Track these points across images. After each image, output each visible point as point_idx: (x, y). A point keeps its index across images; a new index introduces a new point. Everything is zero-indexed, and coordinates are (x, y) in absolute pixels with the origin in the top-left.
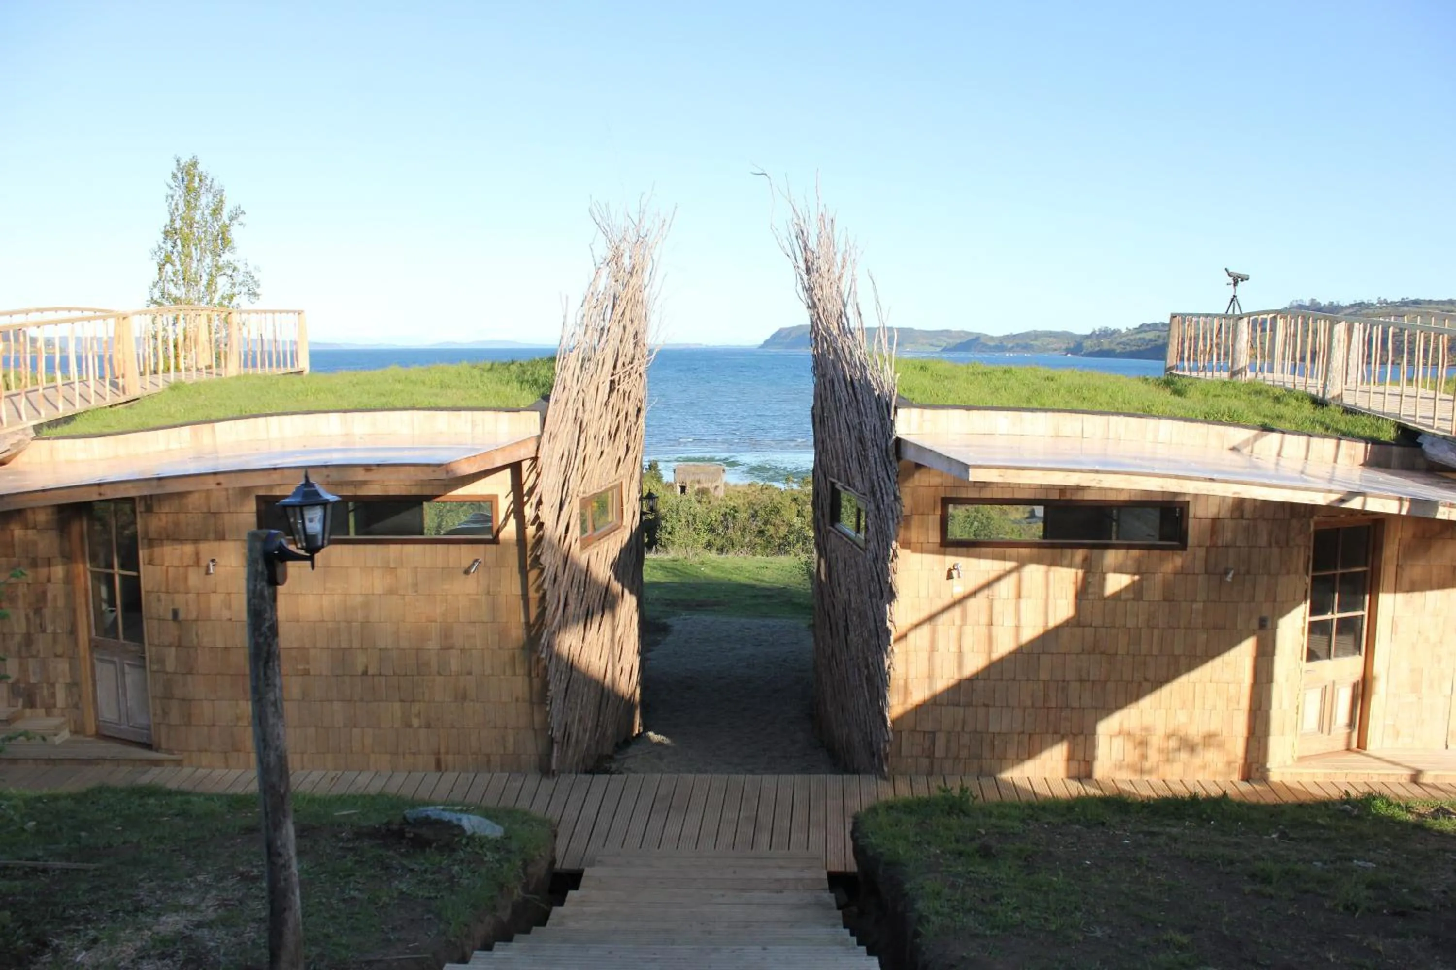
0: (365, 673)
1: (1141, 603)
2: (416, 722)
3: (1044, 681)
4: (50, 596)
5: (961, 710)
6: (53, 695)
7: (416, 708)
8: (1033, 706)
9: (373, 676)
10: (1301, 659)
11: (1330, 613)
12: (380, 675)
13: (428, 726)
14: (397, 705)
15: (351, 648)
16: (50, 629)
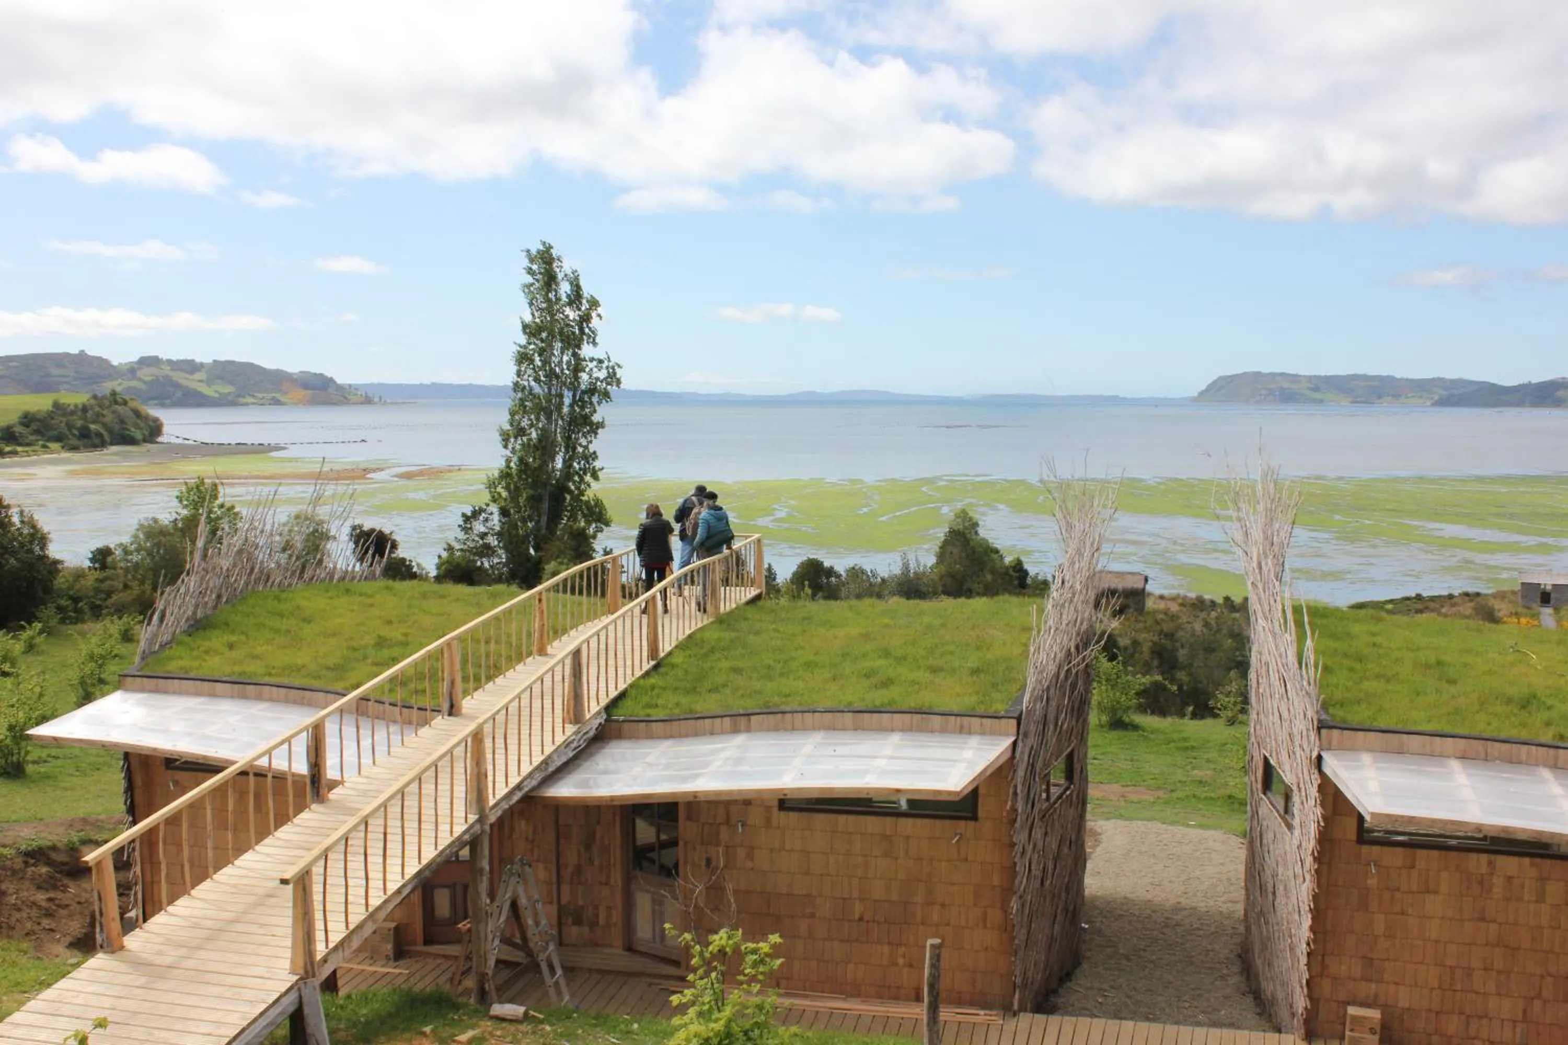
0: (861, 919)
1: (1543, 905)
2: (901, 961)
3: (1451, 967)
4: (598, 836)
5: (1373, 986)
6: (597, 916)
7: (902, 950)
8: (1440, 988)
9: (868, 921)
12: (874, 921)
13: (911, 966)
14: (886, 949)
15: (850, 899)
16: (597, 863)
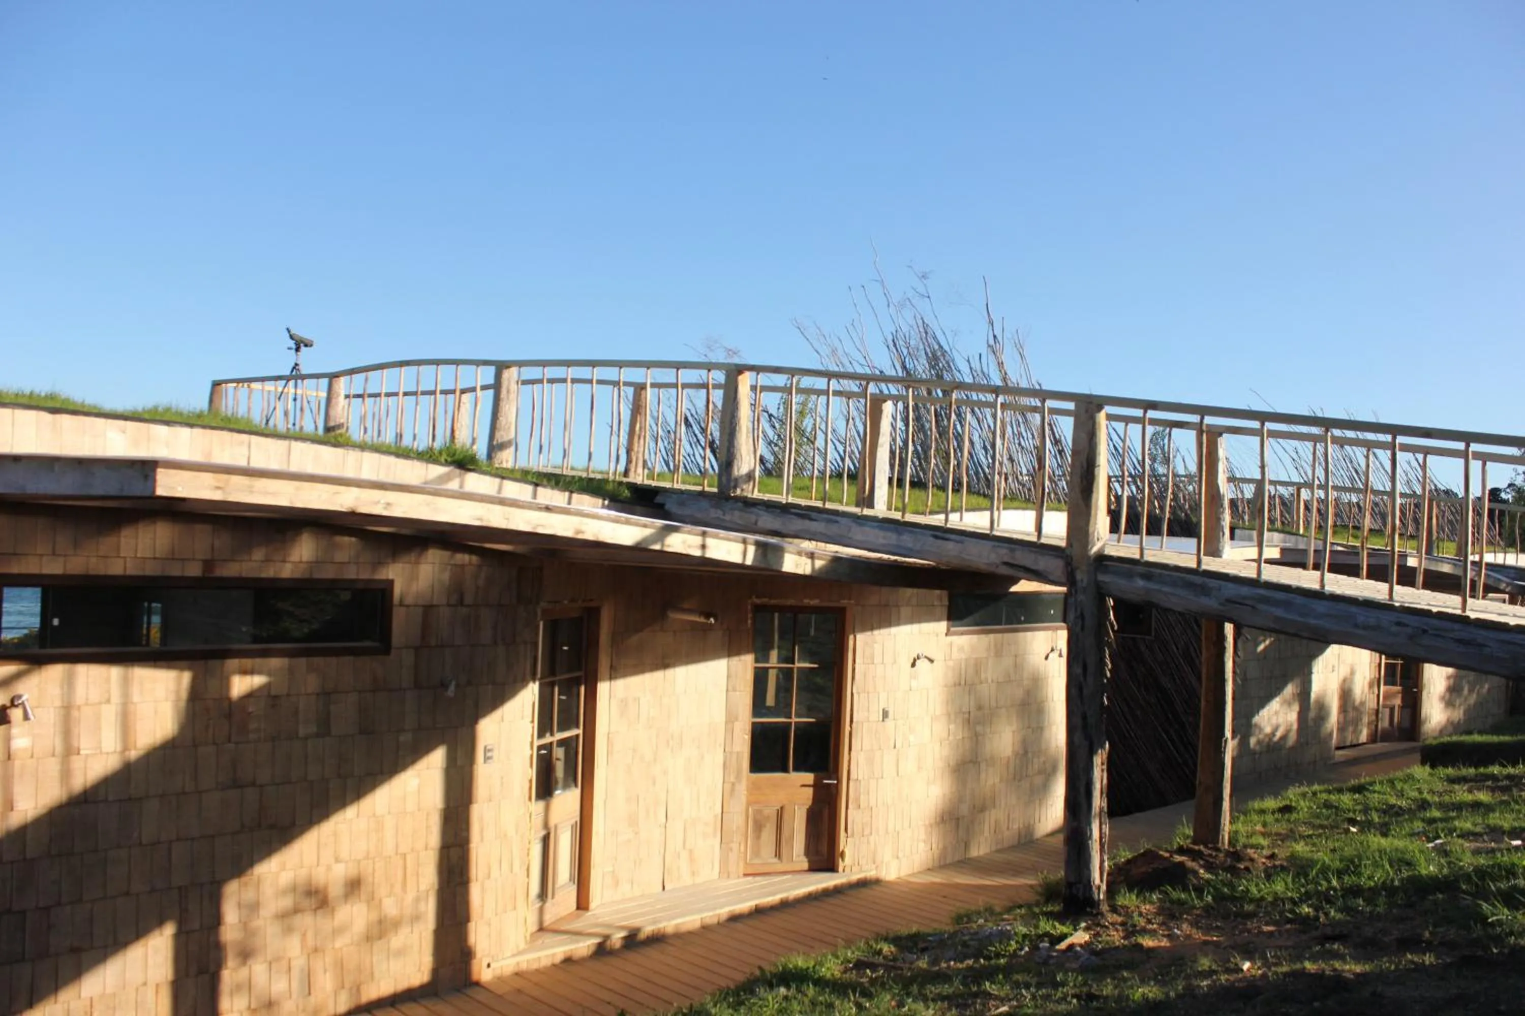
10: (530, 799)
11: (548, 735)
